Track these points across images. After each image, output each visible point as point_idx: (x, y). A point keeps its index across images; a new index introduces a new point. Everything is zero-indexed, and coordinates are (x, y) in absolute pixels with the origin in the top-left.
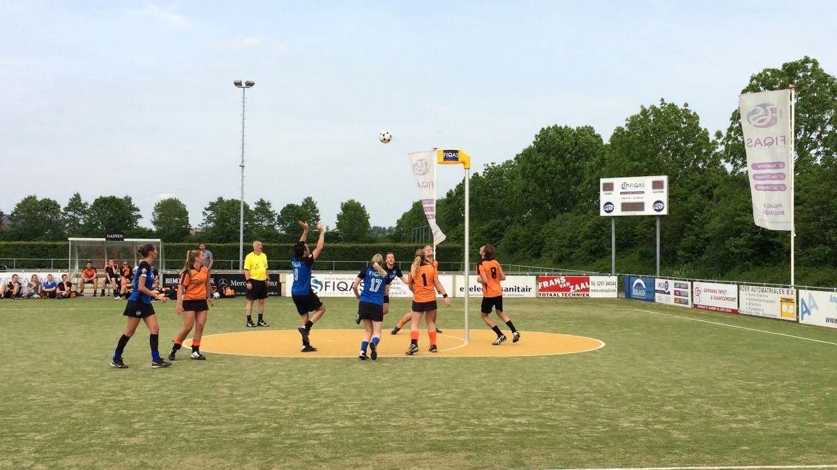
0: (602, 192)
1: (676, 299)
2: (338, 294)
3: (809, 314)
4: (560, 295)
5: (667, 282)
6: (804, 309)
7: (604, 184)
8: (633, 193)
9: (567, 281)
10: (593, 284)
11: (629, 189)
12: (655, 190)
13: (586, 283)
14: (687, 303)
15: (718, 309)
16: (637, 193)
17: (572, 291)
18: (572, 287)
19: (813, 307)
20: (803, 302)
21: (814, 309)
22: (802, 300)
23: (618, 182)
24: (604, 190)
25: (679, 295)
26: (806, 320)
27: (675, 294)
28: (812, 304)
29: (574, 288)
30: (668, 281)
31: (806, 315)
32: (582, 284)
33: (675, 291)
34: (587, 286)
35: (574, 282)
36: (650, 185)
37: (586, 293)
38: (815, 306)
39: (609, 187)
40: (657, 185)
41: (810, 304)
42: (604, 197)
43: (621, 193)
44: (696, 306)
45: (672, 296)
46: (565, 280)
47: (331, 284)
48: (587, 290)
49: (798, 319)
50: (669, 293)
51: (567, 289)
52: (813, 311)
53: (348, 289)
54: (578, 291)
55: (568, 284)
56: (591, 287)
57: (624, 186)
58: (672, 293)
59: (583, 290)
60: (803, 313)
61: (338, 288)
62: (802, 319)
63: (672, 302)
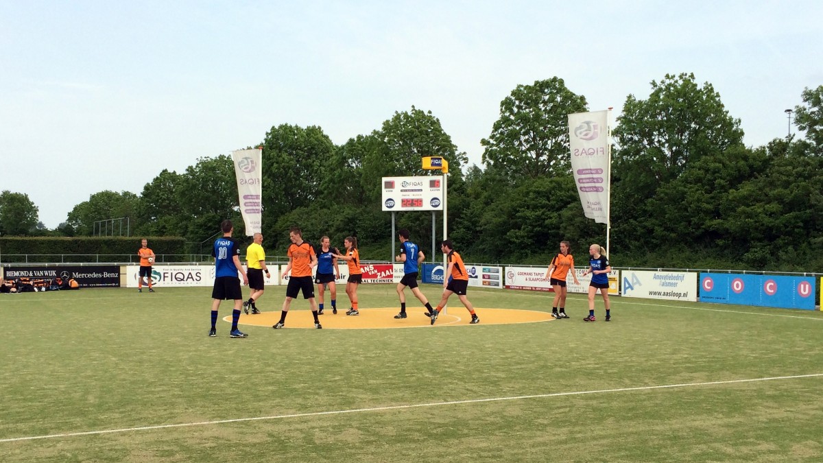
0: (384, 190)
1: (484, 282)
2: (175, 284)
3: (632, 289)
4: (369, 281)
5: (473, 268)
6: (627, 286)
7: (386, 183)
8: (412, 190)
9: (375, 269)
10: (396, 271)
11: (408, 187)
12: (432, 189)
13: (391, 270)
14: (498, 285)
15: (534, 289)
16: (416, 190)
17: (379, 277)
18: (379, 274)
19: (635, 284)
20: (626, 280)
21: (637, 285)
22: (625, 278)
23: (398, 180)
24: (386, 187)
25: (489, 278)
26: (629, 293)
27: (484, 277)
28: (635, 281)
29: (381, 275)
30: (475, 267)
31: (629, 291)
32: (387, 271)
33: (483, 275)
34: (391, 273)
35: (380, 269)
36: (428, 184)
37: (390, 279)
38: (638, 282)
39: (390, 185)
40: (434, 184)
41: (633, 281)
42: (386, 194)
43: (401, 191)
44: (508, 287)
45: (480, 279)
46: (373, 268)
47: (169, 275)
48: (391, 276)
49: (620, 294)
50: (476, 277)
51: (375, 276)
52: (636, 287)
53: (185, 279)
54: (384, 277)
55: (376, 271)
56: (395, 274)
57: (404, 184)
58: (480, 277)
59: (388, 276)
60: (625, 289)
61: (176, 278)
62: (625, 293)
63: (480, 285)
